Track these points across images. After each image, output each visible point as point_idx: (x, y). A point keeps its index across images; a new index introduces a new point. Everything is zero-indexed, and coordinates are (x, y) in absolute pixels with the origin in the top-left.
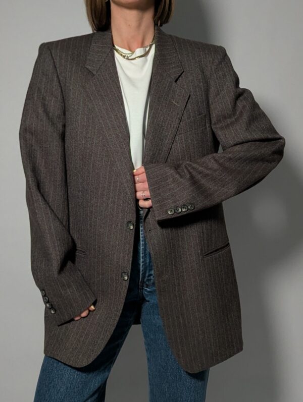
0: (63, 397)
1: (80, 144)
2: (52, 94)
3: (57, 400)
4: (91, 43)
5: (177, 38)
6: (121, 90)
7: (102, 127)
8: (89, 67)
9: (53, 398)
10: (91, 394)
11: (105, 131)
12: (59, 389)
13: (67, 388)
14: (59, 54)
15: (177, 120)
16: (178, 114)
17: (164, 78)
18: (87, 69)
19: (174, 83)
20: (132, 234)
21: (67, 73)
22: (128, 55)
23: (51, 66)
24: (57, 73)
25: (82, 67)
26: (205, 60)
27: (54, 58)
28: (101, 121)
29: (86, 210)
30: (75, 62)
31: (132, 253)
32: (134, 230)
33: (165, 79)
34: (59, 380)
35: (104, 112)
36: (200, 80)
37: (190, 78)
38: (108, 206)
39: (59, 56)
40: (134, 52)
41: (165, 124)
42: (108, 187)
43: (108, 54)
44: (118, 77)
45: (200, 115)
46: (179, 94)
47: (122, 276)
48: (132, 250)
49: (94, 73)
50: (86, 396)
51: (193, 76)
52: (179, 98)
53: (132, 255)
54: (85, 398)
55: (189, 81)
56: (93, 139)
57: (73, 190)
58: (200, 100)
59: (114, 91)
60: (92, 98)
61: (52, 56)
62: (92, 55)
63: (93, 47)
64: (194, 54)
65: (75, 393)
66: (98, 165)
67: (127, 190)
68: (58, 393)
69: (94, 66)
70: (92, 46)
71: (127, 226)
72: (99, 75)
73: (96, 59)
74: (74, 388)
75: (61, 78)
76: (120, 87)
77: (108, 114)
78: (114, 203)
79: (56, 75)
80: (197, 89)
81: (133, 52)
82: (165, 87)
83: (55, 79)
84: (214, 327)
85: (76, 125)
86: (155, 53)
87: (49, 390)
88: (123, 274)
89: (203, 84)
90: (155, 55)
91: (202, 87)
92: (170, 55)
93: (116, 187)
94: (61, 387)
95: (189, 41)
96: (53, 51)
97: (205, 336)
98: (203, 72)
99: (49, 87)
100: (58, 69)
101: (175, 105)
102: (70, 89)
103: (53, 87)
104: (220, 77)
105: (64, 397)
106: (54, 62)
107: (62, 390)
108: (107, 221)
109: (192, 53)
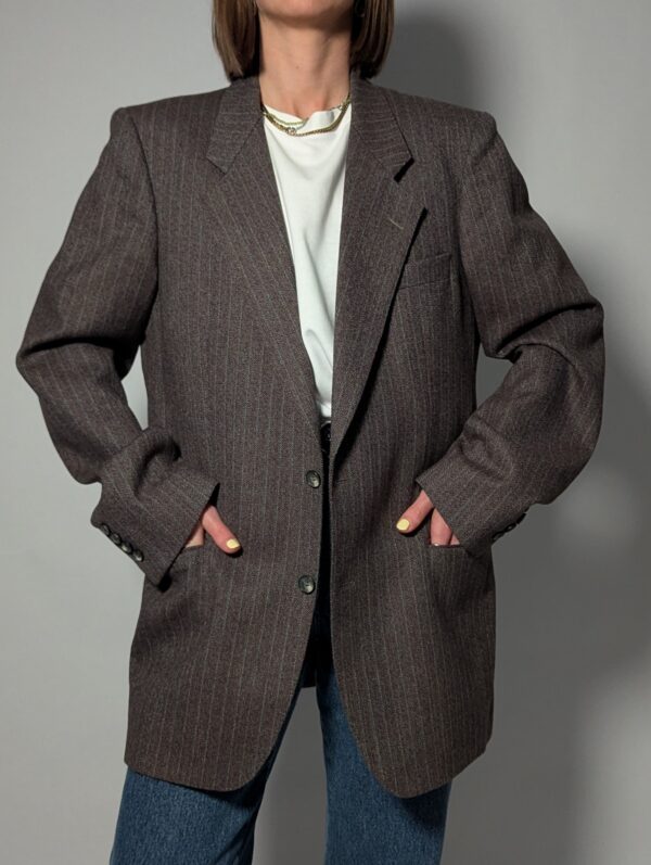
0: (173, 852)
1: (201, 319)
2: (134, 216)
3: (160, 860)
4: (218, 109)
5: (395, 93)
6: (279, 200)
7: (243, 279)
8: (214, 159)
9: (153, 856)
10: (231, 839)
11: (249, 286)
12: (163, 835)
13: (181, 834)
14: (152, 135)
15: (399, 257)
16: (400, 244)
17: (372, 170)
18: (211, 162)
19: (393, 182)
20: (318, 497)
21: (171, 174)
22: (295, 127)
23: (136, 160)
24: (148, 175)
25: (199, 158)
26: (452, 143)
27: (144, 143)
28: (241, 267)
29: (218, 455)
30: (186, 149)
31: (319, 536)
32: (321, 488)
33: (373, 174)
34: (162, 818)
35: (246, 248)
36: (441, 183)
37: (422, 179)
38: (265, 443)
39: (154, 138)
40: (308, 119)
41: (375, 263)
42: (261, 402)
43: (253, 130)
44: (273, 175)
45: (439, 254)
46: (404, 205)
47: (301, 585)
48: (319, 530)
49: (225, 169)
50: (221, 846)
51: (429, 175)
52: (403, 212)
53: (319, 540)
54: (219, 851)
55: (420, 183)
56: (227, 304)
57: (190, 415)
58: (440, 224)
59: (266, 202)
60: (220, 222)
61: (138, 138)
62: (221, 133)
63: (222, 119)
64: (431, 129)
65: (197, 842)
66: (241, 358)
67: (300, 406)
68: (162, 844)
69: (224, 155)
70: (219, 116)
71: (308, 480)
72: (233, 173)
73: (228, 142)
74: (195, 832)
75: (157, 185)
76: (278, 195)
77: (253, 251)
78: (278, 434)
79: (145, 177)
80: (436, 203)
81: (305, 121)
82: (374, 190)
83: (144, 184)
84: (446, 697)
85: (191, 279)
86: (352, 121)
87: (142, 841)
88: (303, 580)
89: (448, 193)
90: (352, 126)
91: (446, 199)
92: (382, 127)
93: (279, 400)
94: (167, 833)
95: (420, 101)
96: (141, 129)
97: (429, 718)
98: (448, 169)
99: (128, 202)
100: (151, 167)
101: (393, 227)
102: (178, 208)
103: (136, 201)
104: (483, 181)
105: (176, 853)
106: (143, 152)
107: (170, 839)
108: (263, 473)
109: (426, 126)
